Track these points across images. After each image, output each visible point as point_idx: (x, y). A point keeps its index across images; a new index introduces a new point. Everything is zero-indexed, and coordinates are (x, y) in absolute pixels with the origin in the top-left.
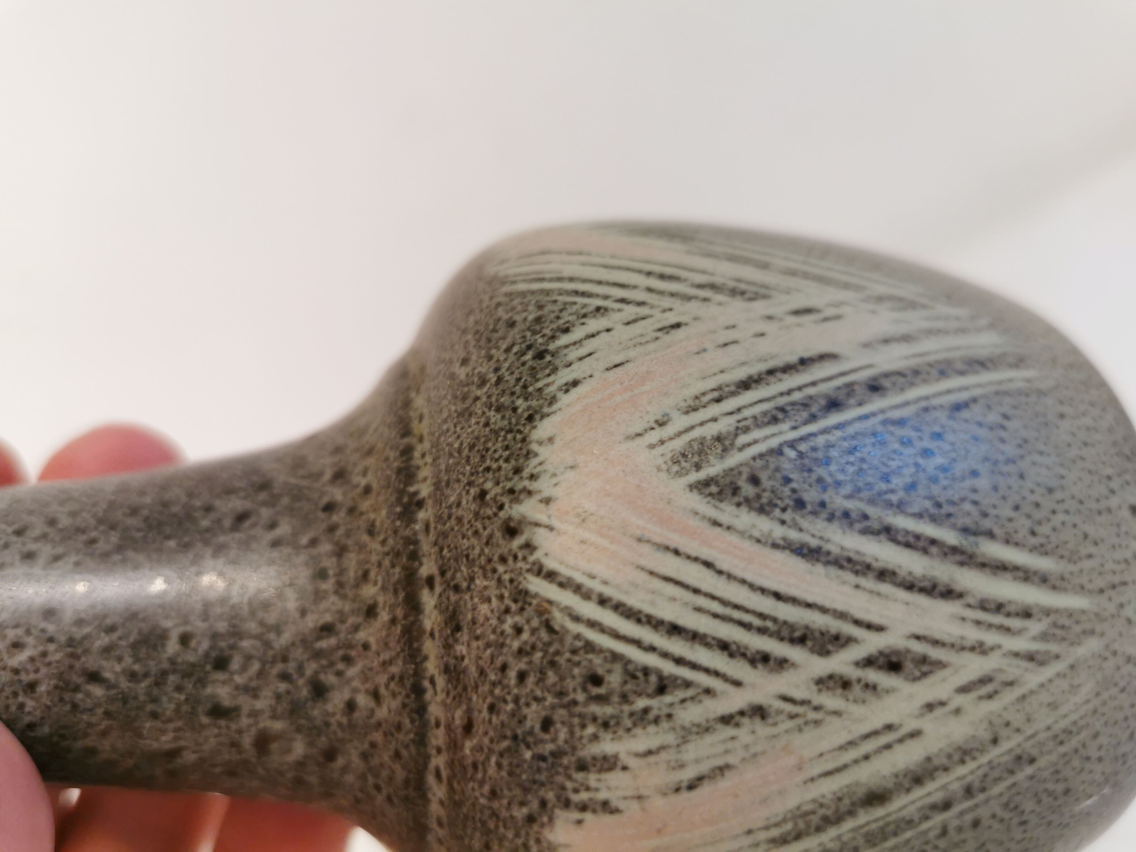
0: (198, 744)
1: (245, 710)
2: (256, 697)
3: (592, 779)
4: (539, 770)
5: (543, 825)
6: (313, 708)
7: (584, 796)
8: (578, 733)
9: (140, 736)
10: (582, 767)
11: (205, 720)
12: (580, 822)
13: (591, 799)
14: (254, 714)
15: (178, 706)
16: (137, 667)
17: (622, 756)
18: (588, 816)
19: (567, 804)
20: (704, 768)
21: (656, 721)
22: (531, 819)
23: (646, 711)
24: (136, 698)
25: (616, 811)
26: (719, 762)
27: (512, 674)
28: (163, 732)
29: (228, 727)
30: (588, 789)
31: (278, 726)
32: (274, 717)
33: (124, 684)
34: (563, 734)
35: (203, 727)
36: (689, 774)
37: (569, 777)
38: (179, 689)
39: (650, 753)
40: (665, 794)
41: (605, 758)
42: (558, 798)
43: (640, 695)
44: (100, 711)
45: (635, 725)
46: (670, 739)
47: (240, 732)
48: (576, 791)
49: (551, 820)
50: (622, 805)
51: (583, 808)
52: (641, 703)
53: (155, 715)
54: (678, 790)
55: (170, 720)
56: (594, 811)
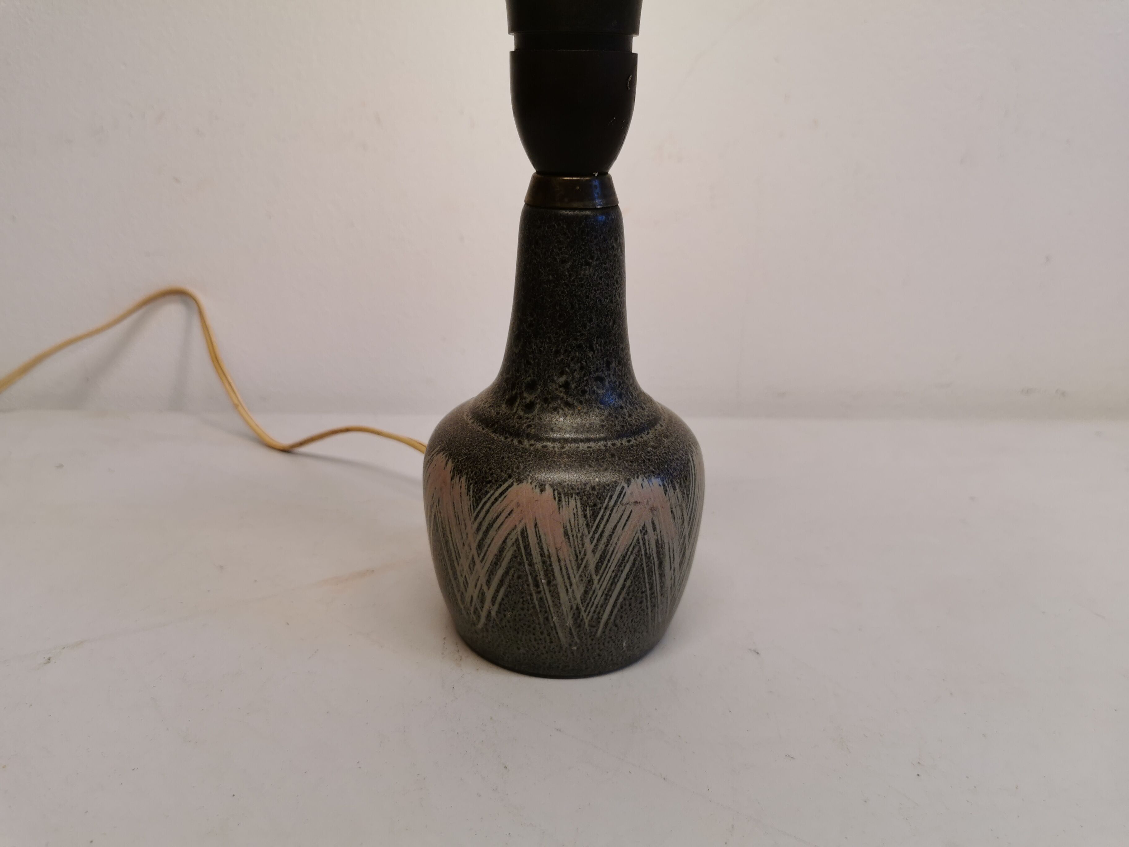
0: (596, 357)
1: (609, 372)
2: (613, 375)
3: (670, 485)
4: (665, 471)
5: (654, 476)
6: (615, 394)
7: (666, 485)
8: (677, 478)
9: (598, 338)
10: (672, 482)
11: (605, 359)
12: (660, 485)
13: (666, 486)
14: (609, 375)
15: (609, 350)
16: (617, 335)
17: (676, 491)
18: (662, 487)
19: (663, 481)
20: (675, 513)
21: (683, 497)
22: (653, 472)
23: (684, 493)
24: (610, 336)
25: (666, 494)
26: (676, 517)
27: (676, 457)
28: (600, 345)
29: (603, 367)
30: (668, 485)
31: (607, 383)
32: (609, 382)
33: (613, 332)
34: (675, 474)
35: (603, 359)
36: (674, 510)
37: (668, 479)
38: (613, 350)
39: (678, 498)
40: (670, 505)
41: (675, 487)
42: (663, 478)
43: (686, 491)
44: (606, 324)
45: (682, 492)
46: (680, 501)
47: (602, 371)
48: (666, 482)
49: (657, 477)
50: (667, 495)
51: (664, 485)
52: (685, 492)
53: (605, 343)
54: (671, 508)
55: (604, 348)
56: (664, 488)
